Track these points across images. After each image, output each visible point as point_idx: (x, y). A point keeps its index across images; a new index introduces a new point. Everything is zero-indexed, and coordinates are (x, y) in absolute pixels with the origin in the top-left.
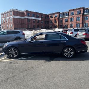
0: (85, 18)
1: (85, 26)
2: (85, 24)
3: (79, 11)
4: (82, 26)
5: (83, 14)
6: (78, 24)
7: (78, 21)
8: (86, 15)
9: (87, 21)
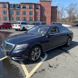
0: (11, 12)
1: (11, 19)
2: (11, 18)
3: (4, 5)
4: (9, 20)
6: (5, 17)
7: (5, 14)
8: (12, 10)
9: (13, 15)
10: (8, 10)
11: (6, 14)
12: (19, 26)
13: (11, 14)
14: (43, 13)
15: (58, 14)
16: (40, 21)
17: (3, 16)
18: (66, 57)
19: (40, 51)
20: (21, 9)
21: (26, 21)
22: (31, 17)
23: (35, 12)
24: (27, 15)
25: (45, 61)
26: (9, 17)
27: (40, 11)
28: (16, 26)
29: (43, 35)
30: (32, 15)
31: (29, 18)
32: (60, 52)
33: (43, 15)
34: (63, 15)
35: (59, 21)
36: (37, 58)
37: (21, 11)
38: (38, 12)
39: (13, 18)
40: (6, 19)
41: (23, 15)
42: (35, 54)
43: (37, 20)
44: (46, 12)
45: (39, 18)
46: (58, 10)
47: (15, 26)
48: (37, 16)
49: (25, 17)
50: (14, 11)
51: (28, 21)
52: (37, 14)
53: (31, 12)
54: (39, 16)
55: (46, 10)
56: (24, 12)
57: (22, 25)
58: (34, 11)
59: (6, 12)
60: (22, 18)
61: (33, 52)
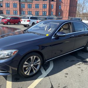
0: (22, 5)
1: (22, 14)
2: (22, 12)
4: (20, 14)
6: (15, 11)
7: (15, 7)
8: (23, 3)
9: (24, 9)
10: (18, 3)
11: (17, 7)
12: (28, 21)
13: (22, 7)
14: (60, 6)
15: (78, 7)
16: (56, 15)
17: (13, 9)
18: (82, 70)
19: (39, 60)
20: (33, 2)
21: (39, 15)
22: (45, 11)
23: (50, 4)
24: (40, 9)
25: (46, 76)
26: (20, 11)
27: (56, 4)
28: (25, 21)
29: (47, 35)
30: (46, 9)
31: (43, 11)
32: (74, 61)
33: (60, 8)
34: (84, 8)
35: (79, 17)
36: (34, 72)
37: (34, 3)
38: (53, 5)
39: (24, 12)
40: (16, 13)
41: (36, 9)
42: (30, 66)
43: (52, 14)
44: (63, 5)
45: (54, 13)
46: (78, 3)
47: (23, 21)
48: (52, 10)
49: (38, 11)
50: (25, 4)
51: (41, 16)
52: (52, 8)
53: (45, 5)
54: (54, 10)
55: (63, 2)
56: (37, 5)
57: (31, 20)
58: (48, 4)
59: (16, 5)
60: (34, 12)
61: (26, 63)
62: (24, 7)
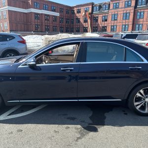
0: (139, 14)
1: (137, 29)
2: (137, 26)
3: (128, 2)
4: (132, 30)
5: (135, 7)
6: (125, 25)
7: (126, 19)
8: (141, 10)
9: (142, 20)
10: (133, 11)
11: (129, 19)
13: (138, 17)
17: (123, 23)
26: (133, 24)
39: (141, 26)
50: (145, 10)
59: (128, 15)
62: (142, 17)
